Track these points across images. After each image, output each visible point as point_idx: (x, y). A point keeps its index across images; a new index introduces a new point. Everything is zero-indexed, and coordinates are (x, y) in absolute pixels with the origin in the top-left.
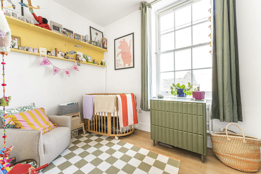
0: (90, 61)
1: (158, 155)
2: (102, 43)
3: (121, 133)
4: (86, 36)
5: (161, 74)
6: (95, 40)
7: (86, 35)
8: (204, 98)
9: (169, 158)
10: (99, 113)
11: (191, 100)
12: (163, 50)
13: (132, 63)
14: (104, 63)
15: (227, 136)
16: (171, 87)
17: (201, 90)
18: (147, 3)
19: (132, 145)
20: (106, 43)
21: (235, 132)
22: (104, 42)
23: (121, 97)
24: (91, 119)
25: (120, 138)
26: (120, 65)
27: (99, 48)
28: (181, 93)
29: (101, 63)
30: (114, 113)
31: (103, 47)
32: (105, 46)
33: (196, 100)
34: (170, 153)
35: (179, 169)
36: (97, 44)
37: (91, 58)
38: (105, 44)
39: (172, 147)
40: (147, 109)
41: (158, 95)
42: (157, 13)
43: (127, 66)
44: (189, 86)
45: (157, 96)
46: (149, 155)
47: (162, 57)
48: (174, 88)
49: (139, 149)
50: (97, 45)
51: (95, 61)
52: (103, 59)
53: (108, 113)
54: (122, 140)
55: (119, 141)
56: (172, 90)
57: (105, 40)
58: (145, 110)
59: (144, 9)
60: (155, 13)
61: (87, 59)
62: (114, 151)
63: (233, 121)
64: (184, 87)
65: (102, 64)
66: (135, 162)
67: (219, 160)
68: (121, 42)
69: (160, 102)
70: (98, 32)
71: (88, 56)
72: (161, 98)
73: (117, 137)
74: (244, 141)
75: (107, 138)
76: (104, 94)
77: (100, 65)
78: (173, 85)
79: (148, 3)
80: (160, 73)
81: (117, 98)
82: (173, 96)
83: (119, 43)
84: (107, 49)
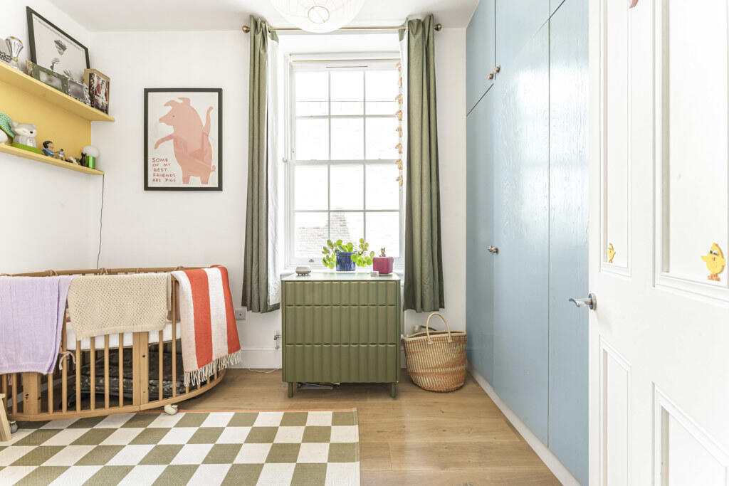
0: (29, 144)
1: (307, 413)
2: (86, 86)
3: (187, 390)
4: (13, 41)
5: (296, 214)
6: (52, 67)
7: (13, 38)
8: (391, 272)
9: (334, 413)
10: (93, 339)
11: (372, 276)
12: (301, 155)
13: (215, 175)
14: (94, 159)
15: (429, 336)
16: (324, 248)
17: (388, 255)
18: (268, 25)
19: (230, 415)
20: (103, 91)
21: (435, 328)
22: (95, 85)
23: (190, 277)
24: (49, 370)
25: (181, 406)
26: (169, 178)
27: (76, 101)
28: (345, 261)
29: (80, 158)
30: (161, 333)
31: (94, 104)
32: (101, 100)
33: (380, 276)
34: (331, 402)
35: (357, 426)
36: (64, 83)
37: (34, 131)
38: (102, 94)
39: (332, 388)
40: (266, 305)
41: (298, 268)
42: (288, 60)
43: (195, 182)
44: (361, 246)
45: (294, 271)
46: (286, 422)
47: (300, 172)
48: (331, 250)
49: (254, 417)
50: (64, 90)
51: (54, 148)
52: (89, 144)
53: (134, 333)
54: (191, 412)
55: (182, 415)
56: (327, 256)
57: (102, 79)
58: (259, 311)
59: (259, 36)
60: (285, 57)
61: (12, 135)
62: (175, 449)
63: (435, 310)
64: (352, 248)
65: (83, 161)
66: (253, 453)
67: (416, 385)
68: (171, 103)
69: (292, 284)
70: (65, 41)
71: (20, 124)
72: (303, 274)
73: (172, 404)
74: (450, 341)
75: (128, 422)
76: (96, 272)
77: (76, 165)
78: (329, 242)
79: (271, 27)
80: (294, 212)
81: (176, 283)
82: (328, 270)
83: (165, 105)
84: (107, 113)
